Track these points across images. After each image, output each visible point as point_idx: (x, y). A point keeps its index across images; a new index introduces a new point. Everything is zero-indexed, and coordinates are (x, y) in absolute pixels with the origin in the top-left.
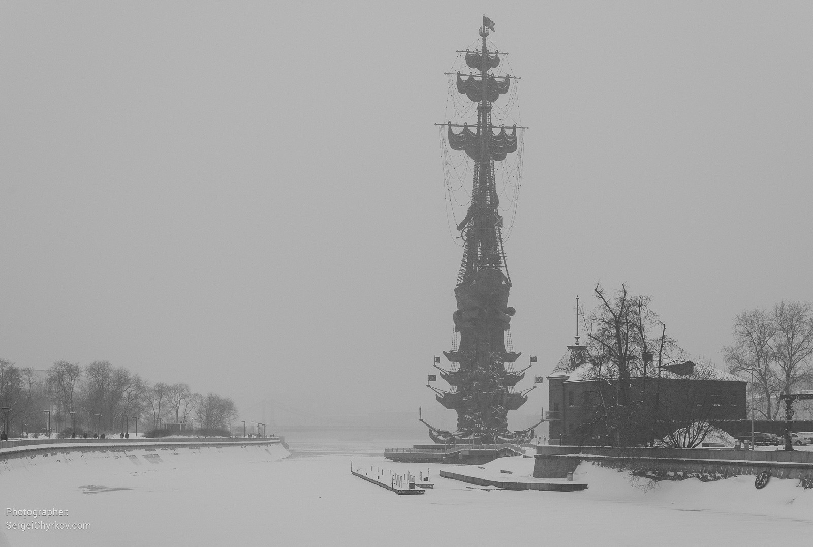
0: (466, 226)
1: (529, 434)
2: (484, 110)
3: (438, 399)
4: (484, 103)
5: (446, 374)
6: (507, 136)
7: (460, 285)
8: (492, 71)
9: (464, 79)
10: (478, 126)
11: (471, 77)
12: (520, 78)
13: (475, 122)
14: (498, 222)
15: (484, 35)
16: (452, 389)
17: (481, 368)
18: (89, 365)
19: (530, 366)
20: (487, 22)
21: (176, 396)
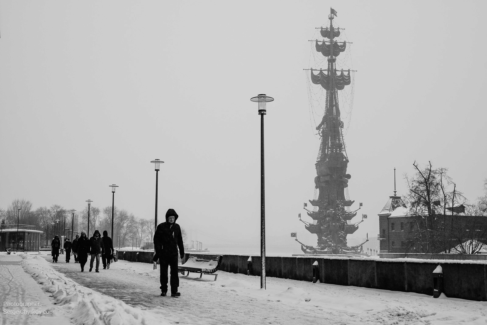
0: (321, 127)
1: (359, 248)
2: (332, 61)
3: (307, 228)
4: (332, 57)
5: (311, 213)
6: (345, 76)
7: (318, 161)
8: (336, 39)
9: (320, 43)
10: (328, 70)
11: (324, 42)
12: (352, 43)
13: (327, 68)
14: (341, 125)
15: (331, 19)
16: (315, 222)
17: (331, 210)
18: (105, 208)
19: (360, 208)
20: (333, 11)
21: (151, 226)
